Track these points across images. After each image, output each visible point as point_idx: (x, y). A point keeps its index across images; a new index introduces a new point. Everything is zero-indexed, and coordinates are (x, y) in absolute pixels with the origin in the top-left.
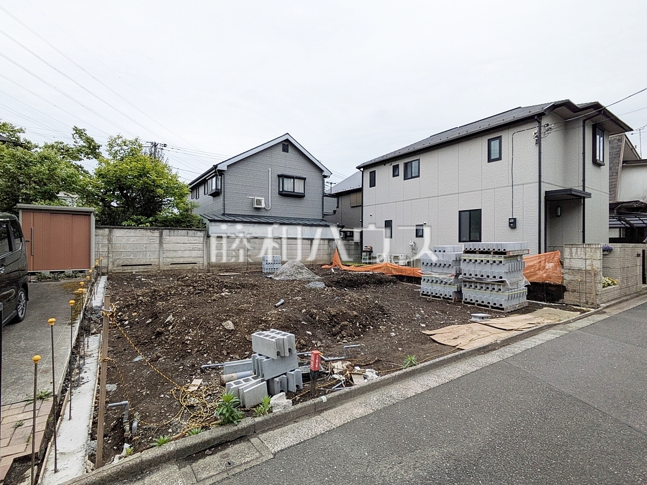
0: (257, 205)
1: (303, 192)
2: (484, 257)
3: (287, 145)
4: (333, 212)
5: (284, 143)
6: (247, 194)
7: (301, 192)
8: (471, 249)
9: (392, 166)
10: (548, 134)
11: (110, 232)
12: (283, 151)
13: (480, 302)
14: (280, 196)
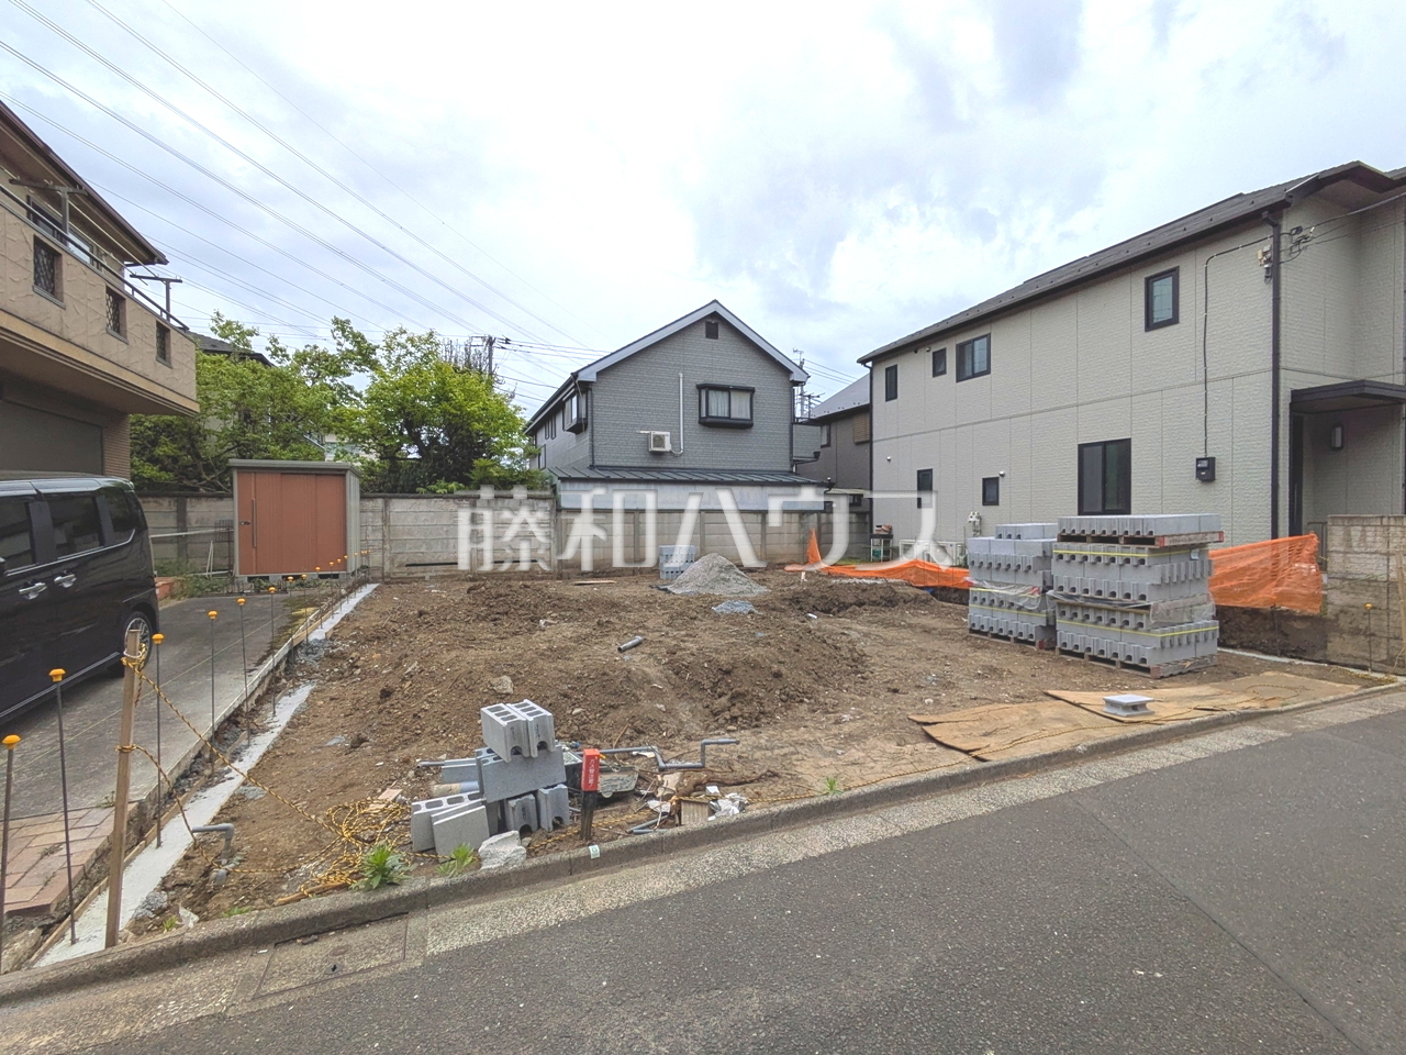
0: (655, 446)
1: (749, 417)
2: (1101, 550)
3: (714, 323)
4: (812, 455)
5: (709, 320)
6: (636, 426)
7: (744, 416)
8: (1074, 531)
9: (931, 354)
10: (1300, 251)
11: (386, 505)
12: (708, 336)
13: (1094, 652)
14: (702, 427)
